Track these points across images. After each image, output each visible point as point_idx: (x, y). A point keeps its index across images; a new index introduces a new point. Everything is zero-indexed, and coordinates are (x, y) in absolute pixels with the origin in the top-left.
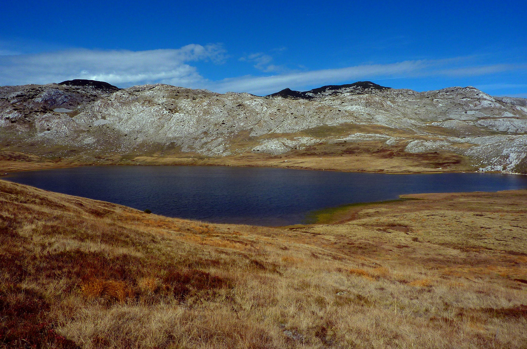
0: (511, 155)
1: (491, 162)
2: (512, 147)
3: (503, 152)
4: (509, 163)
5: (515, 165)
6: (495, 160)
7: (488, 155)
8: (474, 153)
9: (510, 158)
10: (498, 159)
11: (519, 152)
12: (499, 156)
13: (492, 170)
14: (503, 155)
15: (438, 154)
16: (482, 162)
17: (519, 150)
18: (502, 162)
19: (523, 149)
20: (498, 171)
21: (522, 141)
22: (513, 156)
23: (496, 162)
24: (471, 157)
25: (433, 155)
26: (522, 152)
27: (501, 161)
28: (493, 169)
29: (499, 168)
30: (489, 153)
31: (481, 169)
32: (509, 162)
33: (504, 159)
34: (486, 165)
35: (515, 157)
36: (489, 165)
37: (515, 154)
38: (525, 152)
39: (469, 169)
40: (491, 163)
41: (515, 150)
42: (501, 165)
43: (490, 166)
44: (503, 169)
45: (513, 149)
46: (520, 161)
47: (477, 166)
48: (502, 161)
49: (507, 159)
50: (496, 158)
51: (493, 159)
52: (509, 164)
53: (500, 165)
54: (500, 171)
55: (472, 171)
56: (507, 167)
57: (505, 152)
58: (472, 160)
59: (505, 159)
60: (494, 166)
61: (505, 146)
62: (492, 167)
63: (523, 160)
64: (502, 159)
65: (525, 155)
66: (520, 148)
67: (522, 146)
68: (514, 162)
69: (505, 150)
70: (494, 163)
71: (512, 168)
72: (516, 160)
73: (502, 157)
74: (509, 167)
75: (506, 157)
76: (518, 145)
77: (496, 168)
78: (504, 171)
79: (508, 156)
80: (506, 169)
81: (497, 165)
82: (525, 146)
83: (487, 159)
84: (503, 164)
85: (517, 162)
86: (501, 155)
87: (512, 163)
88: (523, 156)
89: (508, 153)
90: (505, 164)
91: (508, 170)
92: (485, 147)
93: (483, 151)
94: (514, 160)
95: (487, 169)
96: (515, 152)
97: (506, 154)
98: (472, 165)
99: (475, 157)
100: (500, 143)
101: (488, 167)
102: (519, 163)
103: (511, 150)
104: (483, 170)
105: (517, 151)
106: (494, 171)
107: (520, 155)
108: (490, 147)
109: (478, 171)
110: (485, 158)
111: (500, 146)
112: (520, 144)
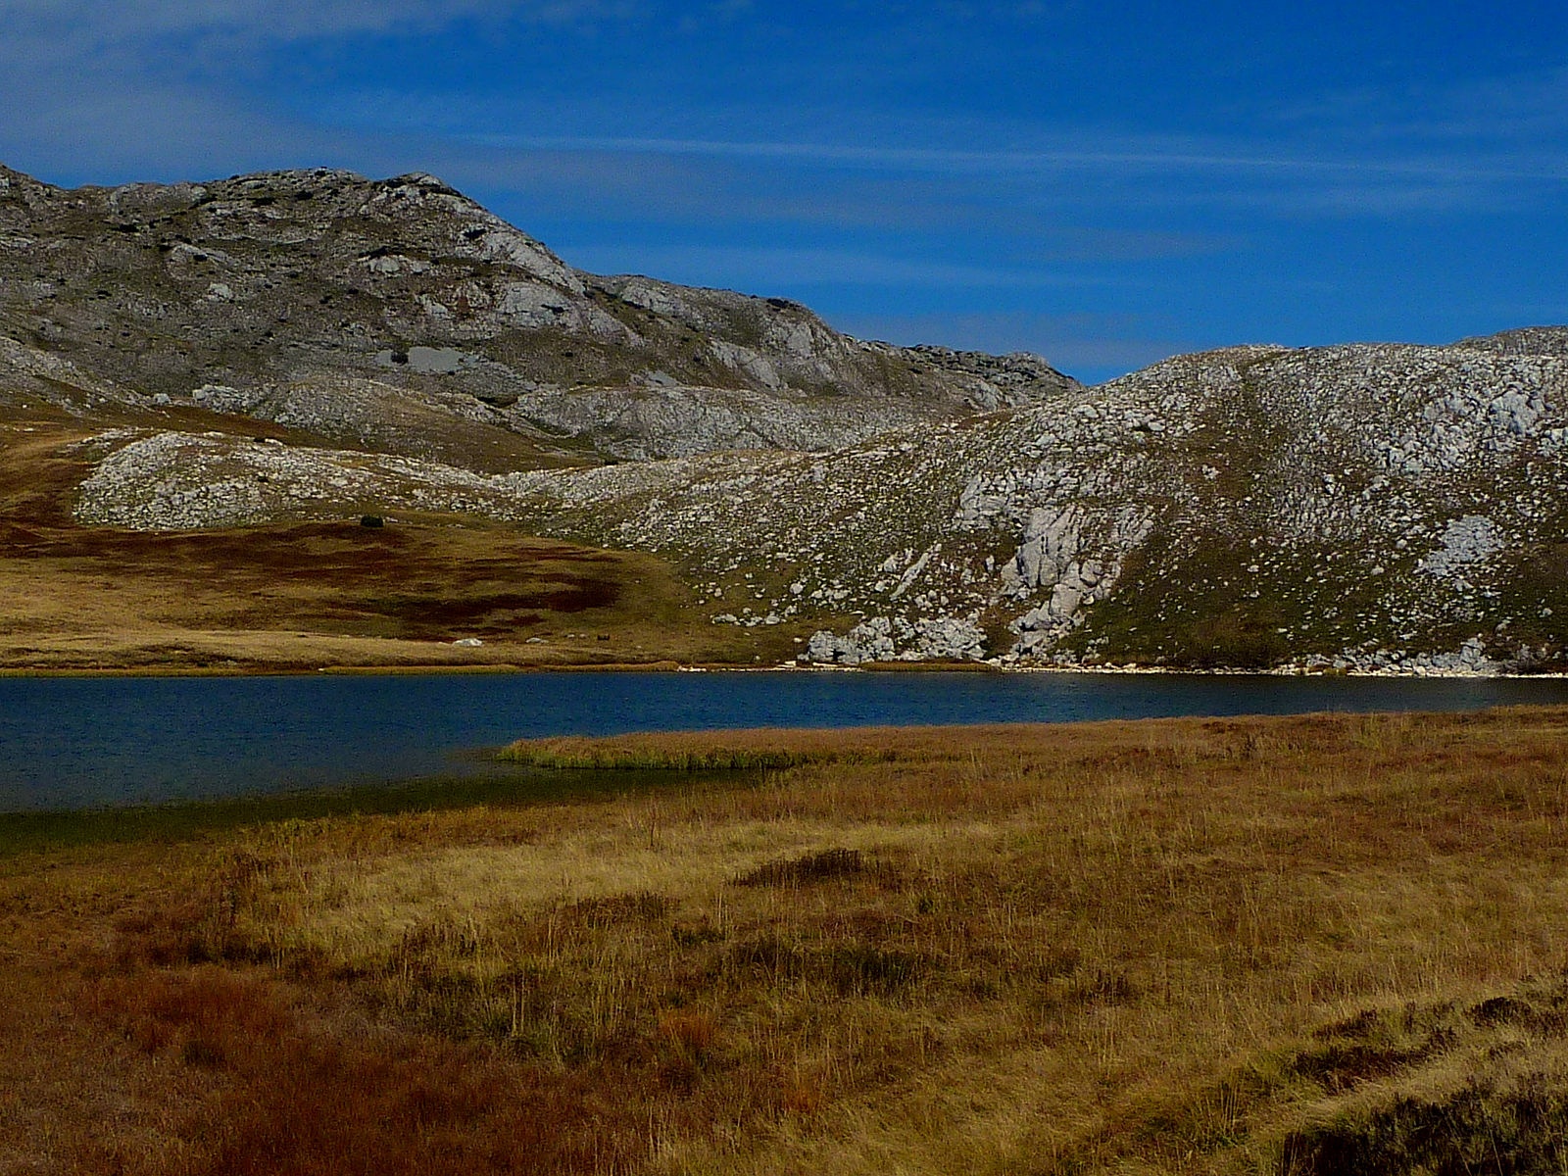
0: (1040, 519)
1: (879, 586)
2: (1033, 465)
3: (958, 506)
4: (1023, 593)
5: (1082, 606)
6: (911, 574)
7: (836, 533)
9: (1030, 551)
10: (933, 565)
11: (1091, 501)
12: (931, 538)
13: (907, 655)
14: (967, 526)
15: (395, 537)
16: (797, 588)
17: (1086, 488)
18: (972, 587)
19: (1116, 474)
20: (957, 661)
21: (1091, 413)
23: (920, 585)
25: (345, 545)
26: (1117, 501)
27: (957, 578)
28: (907, 645)
29: (958, 640)
30: (835, 519)
31: (819, 645)
33: (978, 566)
34: (841, 612)
35: (1070, 544)
36: (872, 613)
37: (1062, 523)
38: (1140, 502)
40: (884, 598)
41: (1057, 484)
42: (962, 614)
43: (881, 624)
44: (990, 648)
45: (1042, 478)
46: (1117, 570)
47: (769, 620)
48: (968, 577)
49: (1001, 561)
50: (909, 553)
51: (891, 563)
52: (1022, 607)
53: (960, 608)
54: (967, 659)
56: (1014, 627)
57: (976, 506)
58: (709, 575)
59: (990, 560)
60: (914, 616)
61: (961, 462)
62: (895, 628)
63: (1139, 562)
64: (960, 562)
65: (1148, 523)
66: (1094, 468)
67: (1106, 455)
68: (1070, 582)
69: (971, 491)
70: (903, 596)
71: (1060, 632)
72: (1081, 563)
73: (958, 544)
74: (1032, 629)
75: (995, 541)
76: (1074, 449)
77: (932, 640)
78: (1004, 662)
79: (1011, 534)
80: (1013, 638)
81: (936, 615)
82: (1131, 449)
83: (840, 568)
84: (978, 604)
85: (1091, 579)
86: (951, 533)
87: (1050, 595)
88: (1133, 528)
89: (1002, 513)
90: (993, 601)
91: (1035, 649)
92: (782, 480)
93: (778, 505)
94: (1061, 571)
95: (864, 642)
96: (1058, 504)
97: (991, 519)
98: (731, 618)
99: (724, 559)
100: (904, 446)
101: (871, 632)
102: (1114, 590)
103: (1023, 490)
104: (837, 654)
105: (1076, 491)
106: (926, 661)
107: (1107, 528)
108: (829, 477)
109: (800, 657)
110: (819, 557)
111: (909, 463)
112: (1083, 441)
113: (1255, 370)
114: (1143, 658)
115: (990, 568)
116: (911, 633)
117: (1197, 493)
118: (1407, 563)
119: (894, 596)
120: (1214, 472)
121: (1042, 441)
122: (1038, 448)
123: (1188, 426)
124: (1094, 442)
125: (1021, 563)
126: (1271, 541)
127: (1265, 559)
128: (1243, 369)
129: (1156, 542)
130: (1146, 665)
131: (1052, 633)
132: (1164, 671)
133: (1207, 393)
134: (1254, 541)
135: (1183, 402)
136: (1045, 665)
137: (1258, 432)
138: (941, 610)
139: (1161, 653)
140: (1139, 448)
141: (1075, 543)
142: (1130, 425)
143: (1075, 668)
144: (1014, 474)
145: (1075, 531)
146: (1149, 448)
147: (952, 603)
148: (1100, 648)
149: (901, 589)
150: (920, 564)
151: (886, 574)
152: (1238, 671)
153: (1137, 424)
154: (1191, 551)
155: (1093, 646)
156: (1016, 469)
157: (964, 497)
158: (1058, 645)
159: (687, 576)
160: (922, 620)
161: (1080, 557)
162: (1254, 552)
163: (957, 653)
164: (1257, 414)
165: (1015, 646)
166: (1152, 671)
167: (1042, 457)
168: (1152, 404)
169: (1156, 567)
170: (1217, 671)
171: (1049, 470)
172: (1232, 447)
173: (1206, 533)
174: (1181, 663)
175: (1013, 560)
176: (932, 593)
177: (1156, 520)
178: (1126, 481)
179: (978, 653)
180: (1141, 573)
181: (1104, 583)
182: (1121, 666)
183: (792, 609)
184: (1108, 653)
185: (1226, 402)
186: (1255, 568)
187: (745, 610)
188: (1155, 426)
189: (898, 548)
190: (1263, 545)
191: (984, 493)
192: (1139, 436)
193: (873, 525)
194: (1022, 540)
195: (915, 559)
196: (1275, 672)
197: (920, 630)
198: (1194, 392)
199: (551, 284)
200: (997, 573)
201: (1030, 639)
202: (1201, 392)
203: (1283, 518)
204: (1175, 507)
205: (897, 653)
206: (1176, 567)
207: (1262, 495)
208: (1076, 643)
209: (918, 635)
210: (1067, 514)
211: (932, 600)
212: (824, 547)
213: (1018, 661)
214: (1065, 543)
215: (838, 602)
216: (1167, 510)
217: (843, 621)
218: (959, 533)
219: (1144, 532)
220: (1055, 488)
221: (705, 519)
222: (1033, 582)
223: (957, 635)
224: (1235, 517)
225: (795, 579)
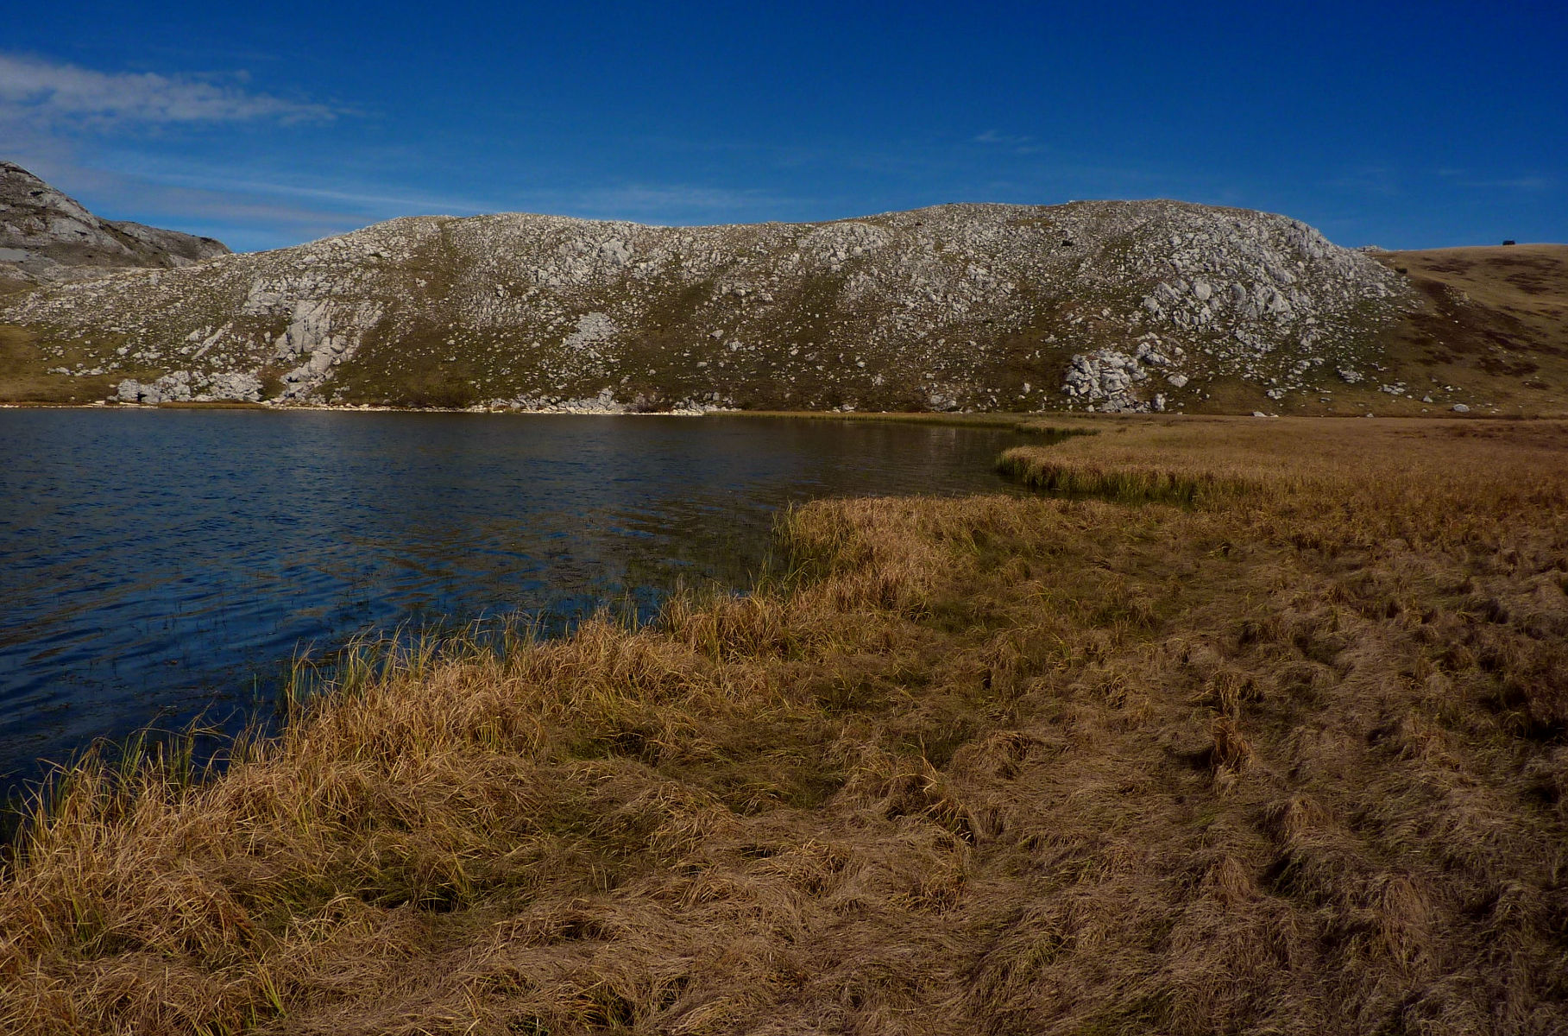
0: (303, 309)
1: (184, 350)
2: (299, 274)
3: (246, 299)
4: (291, 357)
5: (332, 366)
6: (208, 343)
7: (159, 315)
8: (63, 312)
9: (294, 329)
10: (226, 337)
11: (339, 298)
12: (226, 319)
13: (201, 398)
14: (252, 312)
16: (122, 351)
17: (337, 289)
18: (253, 352)
19: (357, 281)
20: (237, 402)
21: (342, 244)
22: (312, 322)
23: (214, 350)
24: (45, 334)
26: (358, 298)
27: (242, 348)
28: (201, 390)
29: (241, 388)
30: (159, 307)
31: (129, 388)
32: (292, 351)
33: (259, 338)
34: (152, 368)
35: (324, 325)
36: (176, 367)
37: (318, 311)
38: (374, 299)
39: (44, 390)
40: (187, 359)
41: (316, 287)
42: (245, 370)
43: (182, 375)
44: (265, 393)
45: (306, 282)
46: (357, 342)
47: (94, 372)
48: (251, 345)
49: (275, 335)
50: (209, 329)
51: (195, 335)
52: (290, 366)
53: (243, 366)
54: (246, 400)
55: (65, 400)
56: (283, 379)
57: (259, 299)
58: (59, 342)
59: (267, 335)
60: (207, 372)
61: (252, 273)
62: (194, 379)
63: (372, 337)
64: (245, 335)
65: (379, 313)
66: (342, 277)
67: (351, 270)
68: (324, 349)
69: (256, 289)
70: (201, 357)
71: (316, 383)
72: (331, 337)
73: (243, 324)
74: (296, 381)
75: (272, 322)
76: (329, 265)
77: (221, 388)
78: (273, 403)
79: (283, 319)
80: (282, 387)
81: (226, 371)
82: (368, 267)
83: (157, 338)
84: (257, 364)
85: (338, 348)
86: (240, 317)
87: (309, 359)
88: (368, 316)
89: (277, 305)
90: (269, 362)
91: (297, 395)
92: (127, 283)
93: (121, 299)
94: (318, 342)
95: (167, 388)
96: (316, 299)
97: (270, 308)
98: (64, 370)
99: (72, 331)
100: (215, 265)
101: (172, 381)
102: (355, 356)
103: (292, 289)
104: (140, 396)
105: (330, 291)
106: (215, 402)
107: (350, 315)
108: (160, 282)
109: (110, 398)
110: (143, 331)
111: (216, 273)
112: (335, 261)
113: (449, 226)
114: (374, 400)
115: (268, 340)
116: (205, 382)
117: (412, 294)
118: (555, 341)
119: (194, 358)
120: (423, 283)
121: (307, 259)
122: (304, 263)
123: (406, 255)
124: (343, 261)
125: (289, 337)
126: (463, 325)
127: (459, 336)
128: (441, 224)
129: (384, 325)
130: (376, 405)
131: (310, 383)
132: (389, 409)
133: (418, 236)
134: (451, 325)
135: (403, 241)
136: (302, 405)
137: (452, 260)
138: (230, 367)
139: (387, 397)
140: (373, 266)
141: (328, 325)
142: (368, 252)
143: (324, 407)
144: (286, 279)
145: (328, 316)
146: (381, 267)
147: (238, 363)
148: (343, 394)
149: (200, 353)
150: (216, 336)
151: (190, 342)
152: (442, 410)
153: (372, 252)
154: (409, 330)
155: (338, 392)
156: (288, 276)
157: (251, 293)
158: (313, 391)
159: (40, 342)
160: (214, 374)
161: (331, 334)
162: (451, 332)
163: (240, 397)
164: (452, 251)
165: (284, 392)
166: (380, 409)
167: (306, 269)
168: (383, 242)
169: (385, 340)
170: (428, 410)
171: (311, 278)
172: (435, 269)
173: (418, 319)
174: (401, 404)
175: (284, 335)
176: (223, 355)
177: (384, 311)
178: (364, 286)
179: (255, 397)
180: (374, 345)
181: (347, 351)
182: (357, 406)
183: (115, 365)
184: (348, 397)
185: (430, 243)
186: (452, 342)
187: (78, 365)
188: (384, 254)
189: (200, 325)
190: (457, 328)
191: (265, 291)
192: (374, 260)
193: (186, 310)
194: (290, 322)
195: (213, 332)
196: (469, 410)
197: (212, 380)
198: (410, 236)
199: (80, 221)
200: (272, 343)
201: (294, 388)
202: (415, 237)
203: (470, 311)
204: (397, 303)
205: (192, 396)
206: (398, 341)
207: (456, 297)
208: (327, 391)
209: (211, 384)
210: (322, 306)
211: (223, 360)
212: (148, 325)
213: (283, 402)
214: (321, 324)
215: (153, 360)
216: (392, 306)
217: (152, 374)
218: (246, 317)
219: (375, 319)
220: (314, 289)
221: (68, 306)
222: (298, 350)
223: (240, 384)
224: (438, 310)
225: (121, 345)
